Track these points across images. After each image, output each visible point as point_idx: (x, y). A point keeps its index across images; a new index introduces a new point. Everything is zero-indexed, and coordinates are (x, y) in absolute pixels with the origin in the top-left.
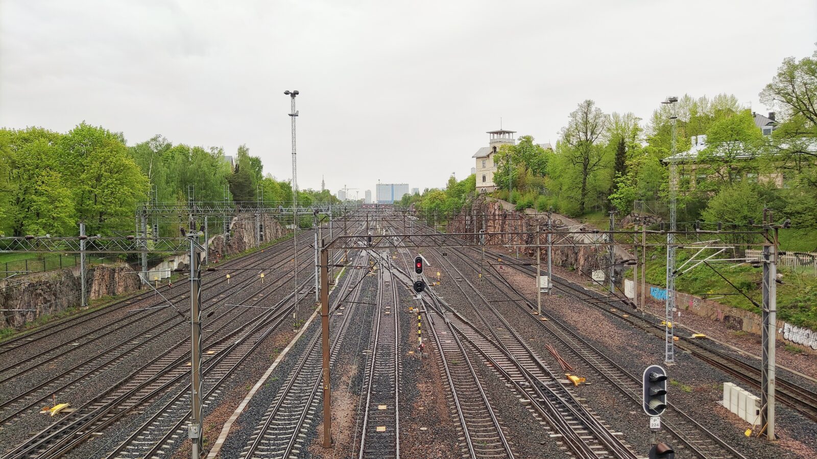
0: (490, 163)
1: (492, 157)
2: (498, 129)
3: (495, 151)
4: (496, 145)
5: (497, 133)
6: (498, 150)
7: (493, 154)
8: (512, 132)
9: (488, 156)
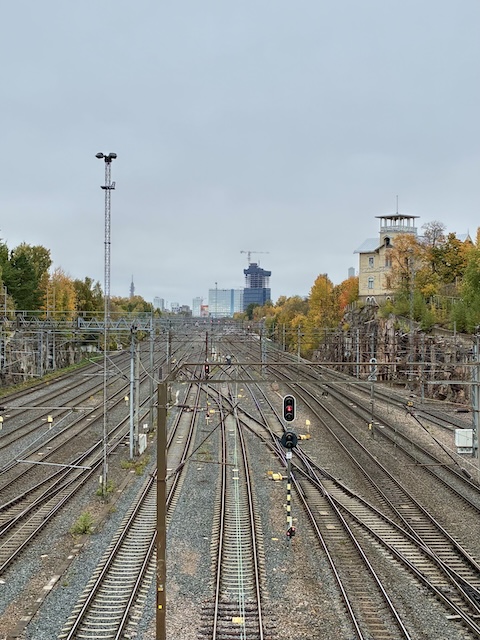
0: (380, 261)
1: (383, 252)
2: (393, 213)
3: (388, 244)
4: (390, 236)
5: (391, 218)
6: (391, 243)
7: (385, 249)
8: (413, 218)
9: (377, 251)
